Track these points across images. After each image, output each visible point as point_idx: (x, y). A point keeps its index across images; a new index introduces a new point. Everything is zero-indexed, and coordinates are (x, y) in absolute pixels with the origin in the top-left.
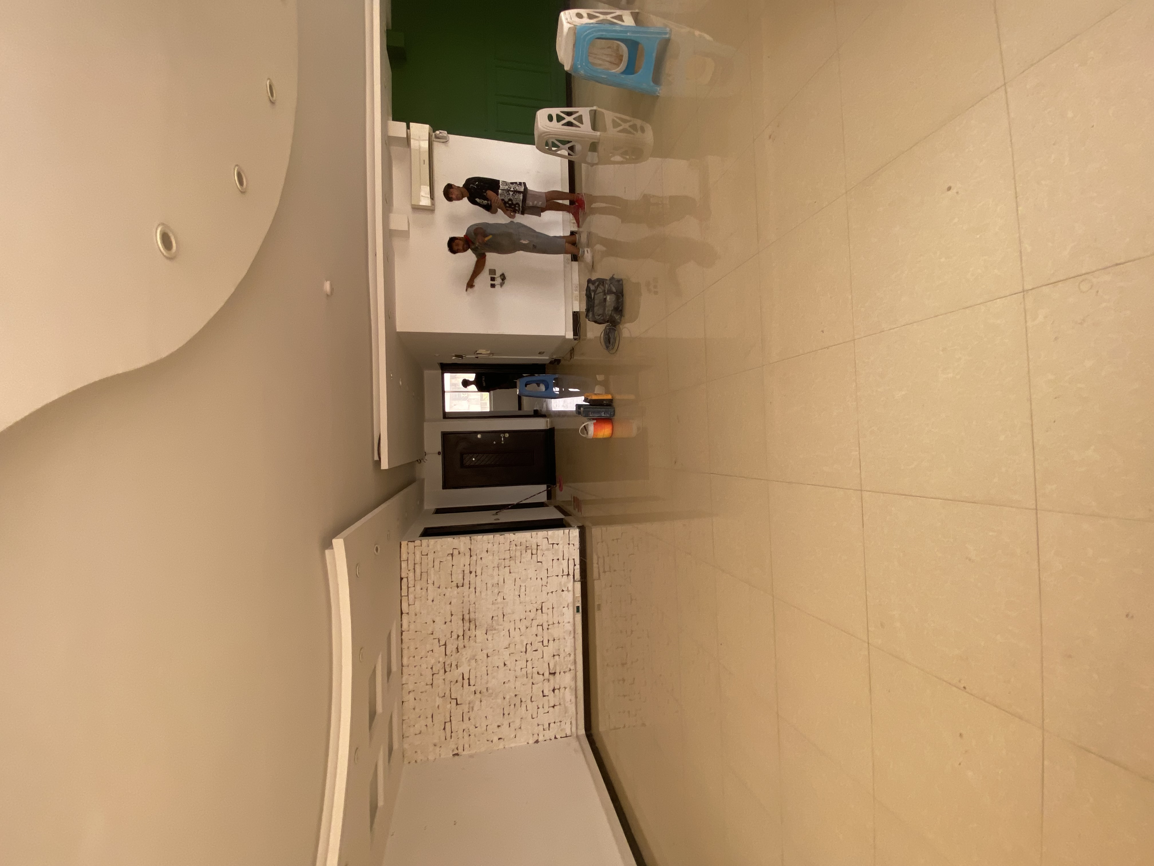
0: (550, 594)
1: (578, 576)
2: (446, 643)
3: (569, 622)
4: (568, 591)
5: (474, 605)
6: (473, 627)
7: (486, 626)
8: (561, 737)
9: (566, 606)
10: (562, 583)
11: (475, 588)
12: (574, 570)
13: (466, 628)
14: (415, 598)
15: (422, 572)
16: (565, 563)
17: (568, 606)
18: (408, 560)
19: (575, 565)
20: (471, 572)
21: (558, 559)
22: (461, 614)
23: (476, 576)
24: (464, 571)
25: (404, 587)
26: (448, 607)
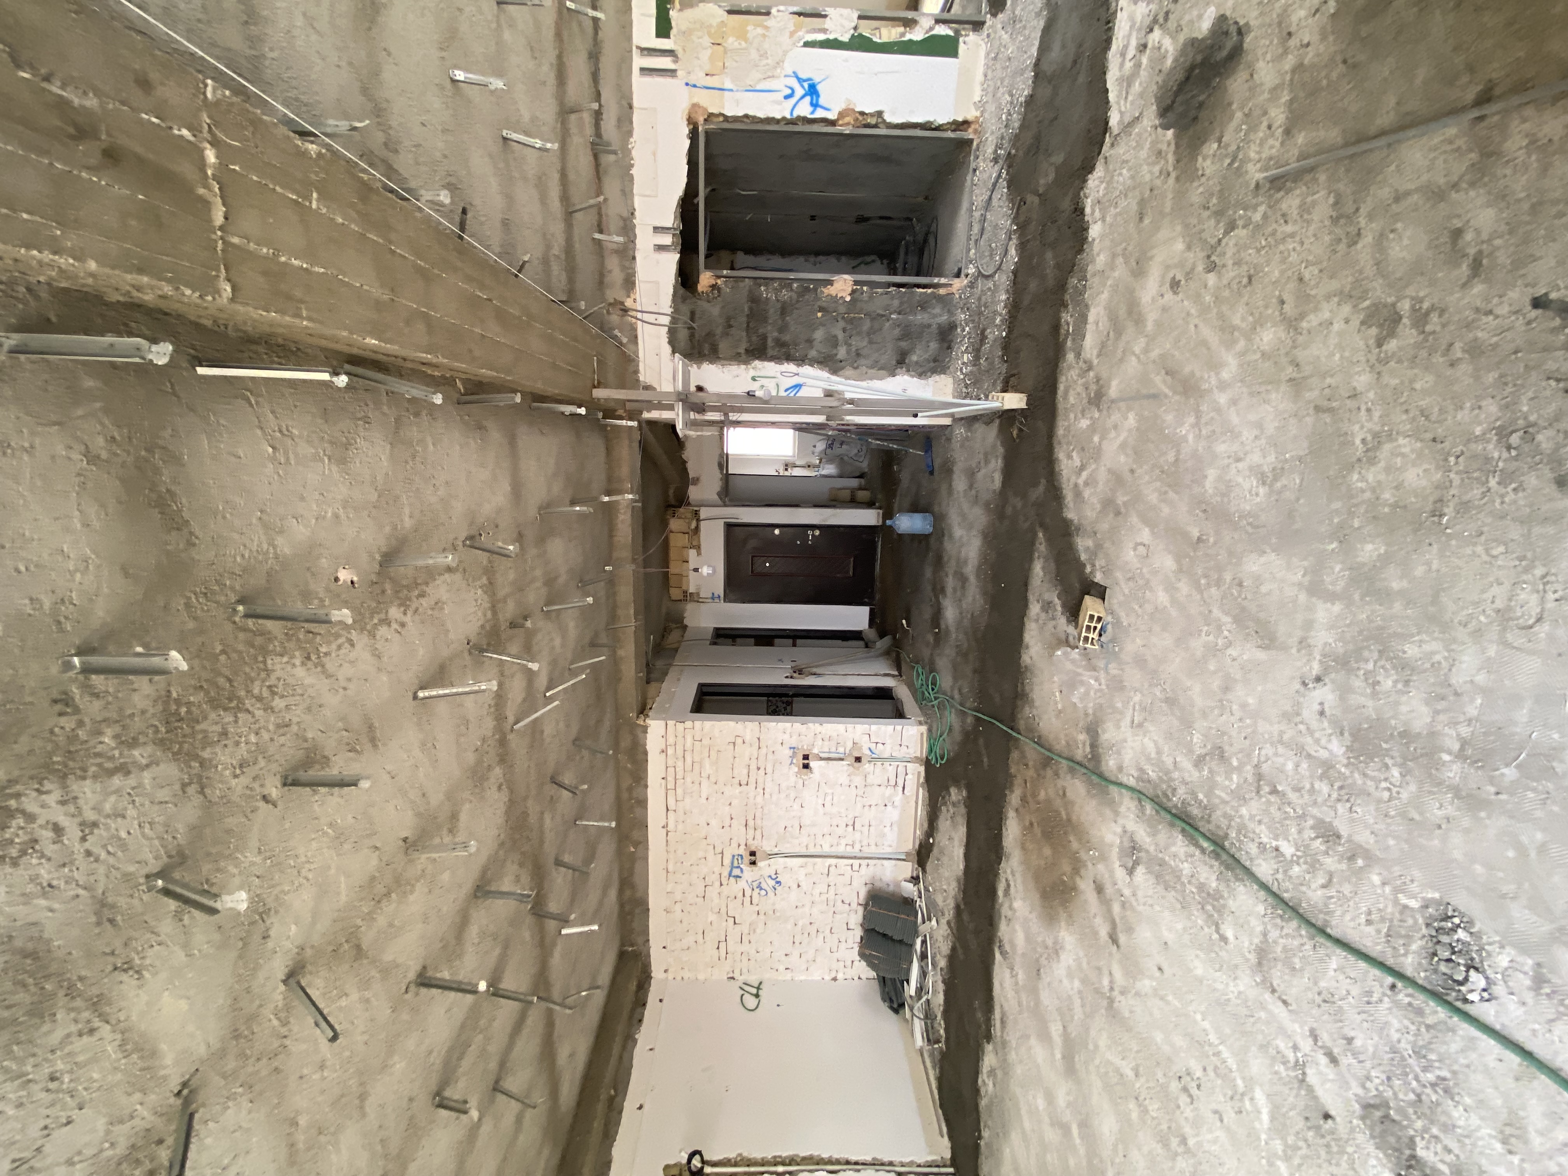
0: (867, 808)
3: (891, 846)
4: (894, 806)
5: (762, 809)
10: (886, 796)
11: (764, 789)
12: (905, 780)
14: (684, 793)
15: (694, 762)
16: (892, 770)
17: (891, 826)
18: (675, 745)
19: (906, 774)
20: (758, 768)
22: (744, 819)
23: (765, 774)
24: (749, 766)
25: (671, 778)
26: (727, 808)
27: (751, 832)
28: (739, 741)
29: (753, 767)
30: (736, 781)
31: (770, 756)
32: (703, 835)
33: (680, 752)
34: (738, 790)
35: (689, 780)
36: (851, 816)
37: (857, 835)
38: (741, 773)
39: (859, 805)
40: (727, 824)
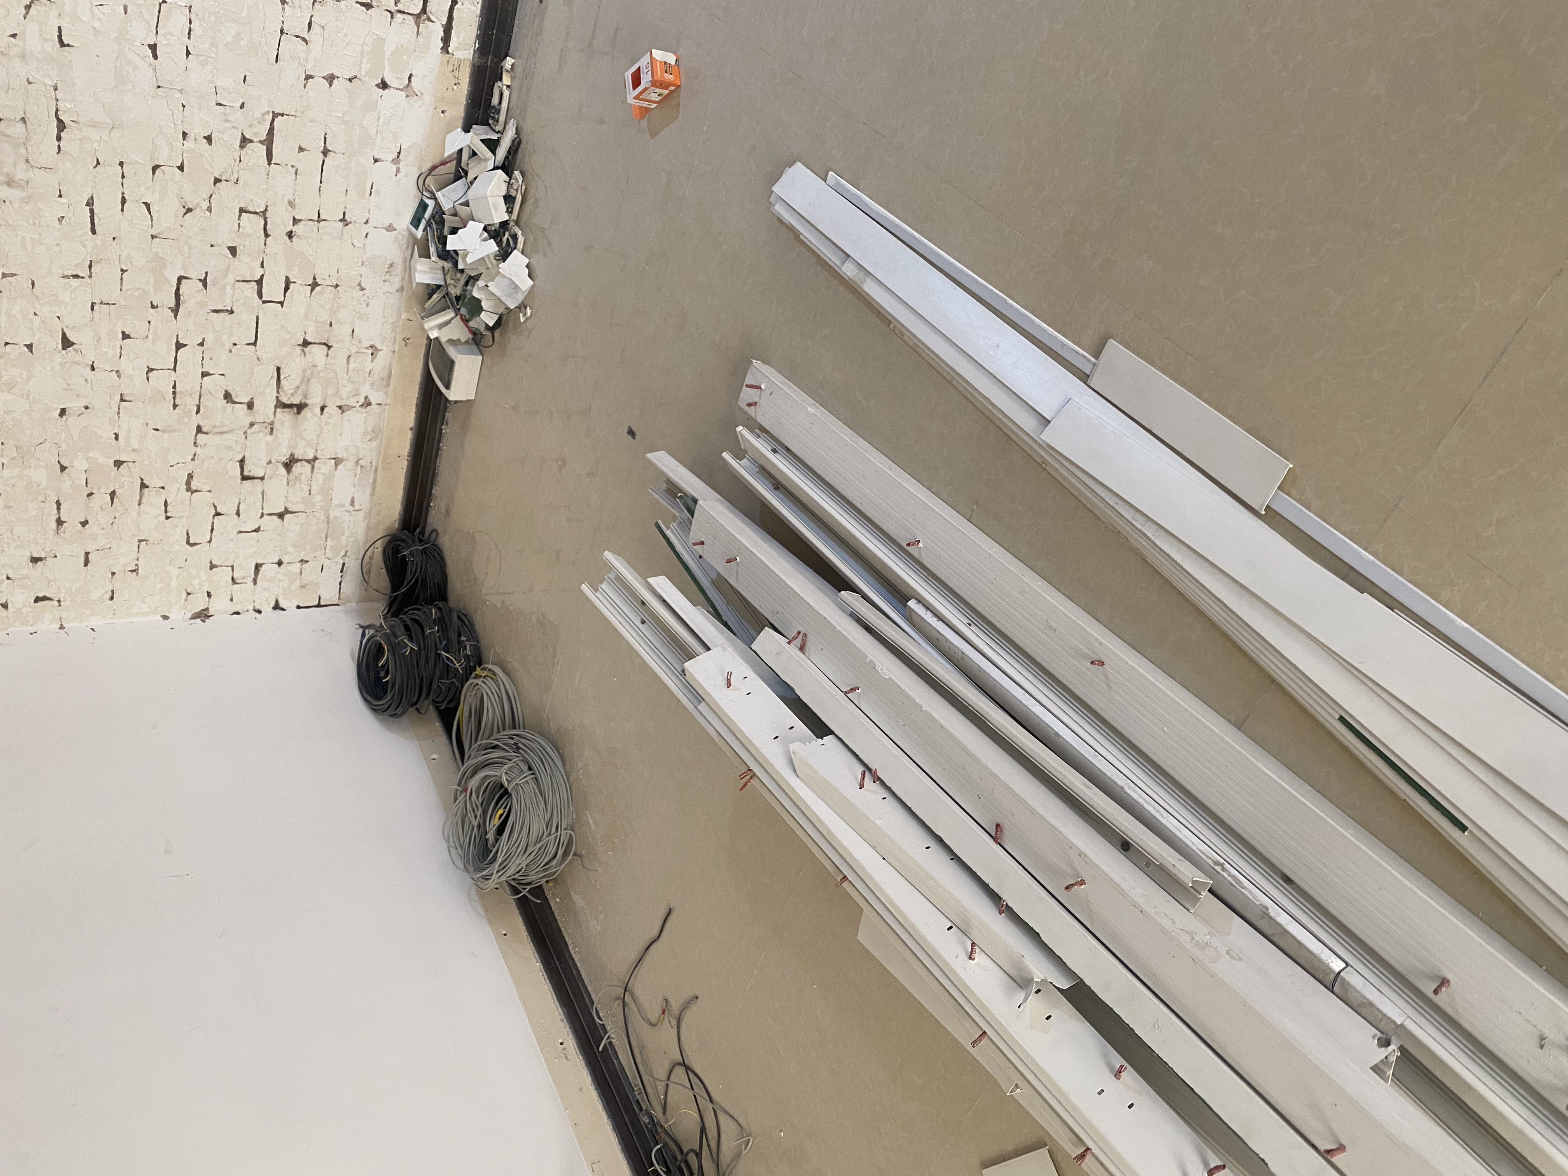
0: (318, 83)
4: (412, 83)
8: (299, 607)
10: (388, 50)
17: (397, 160)
36: (259, 109)
37: (282, 180)
39: (291, 72)
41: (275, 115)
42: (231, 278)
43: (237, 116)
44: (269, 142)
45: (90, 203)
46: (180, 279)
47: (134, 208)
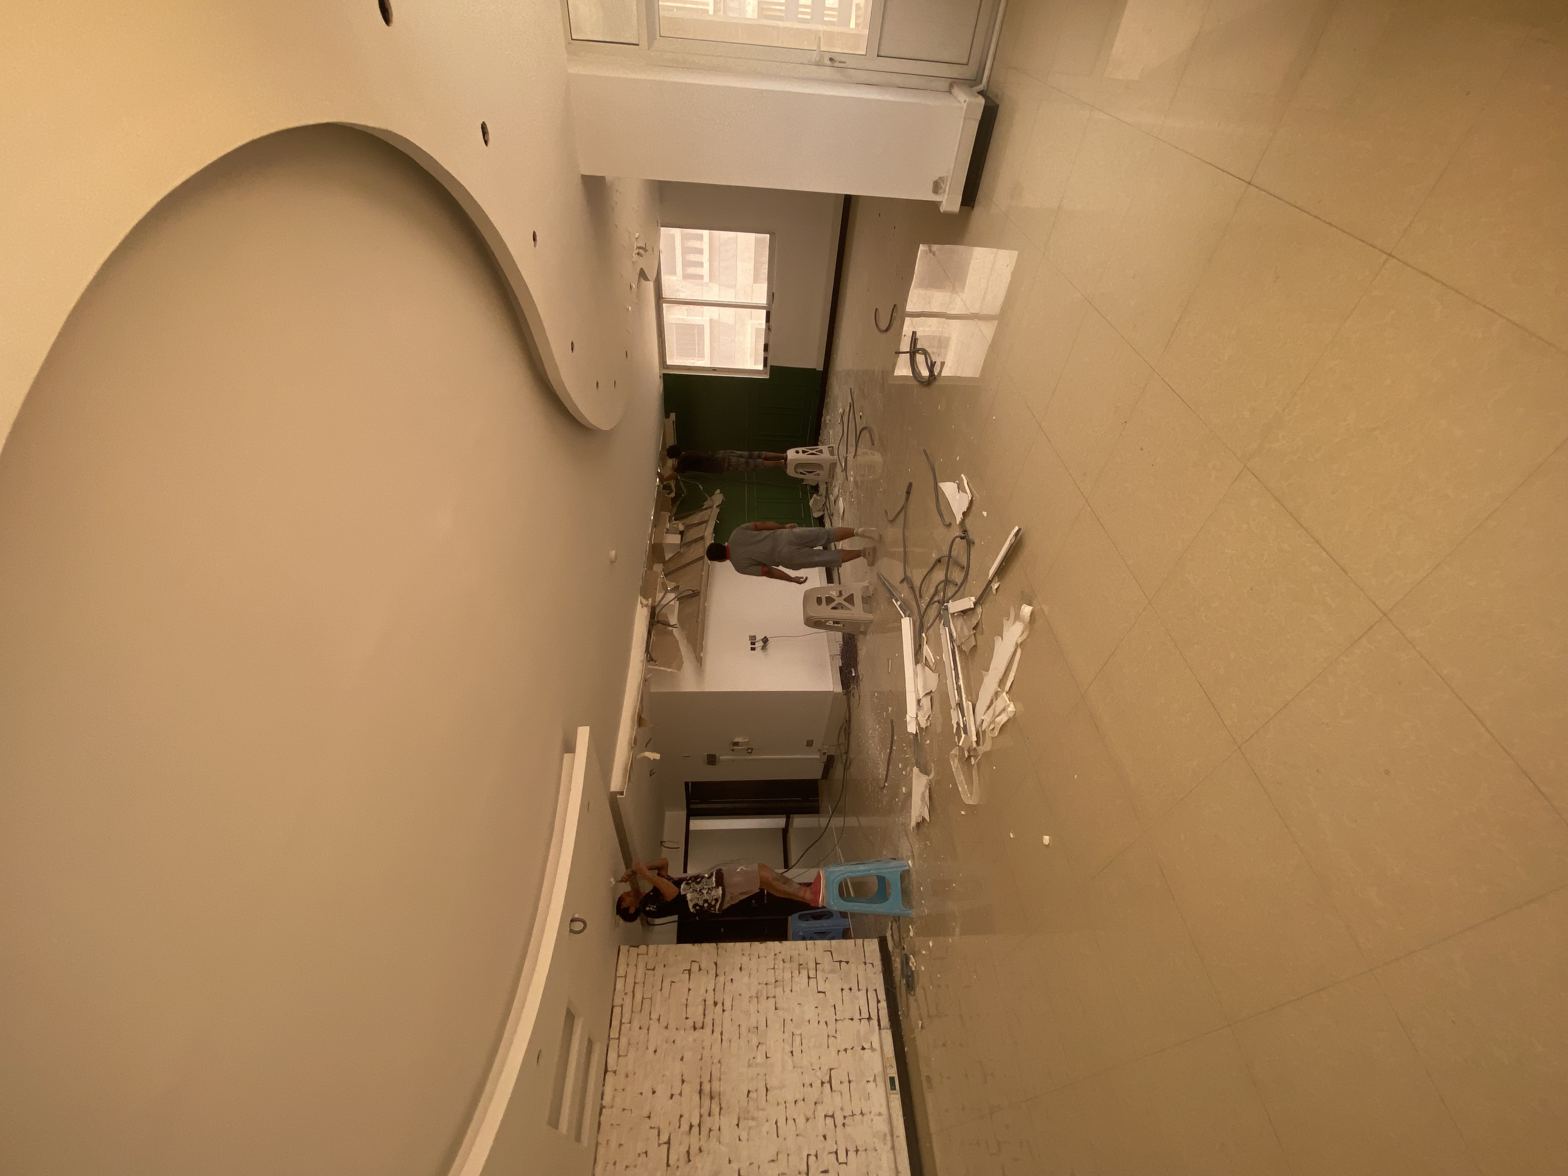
0: (842, 1053)
1: (885, 1021)
2: (669, 1139)
3: (880, 1114)
4: (872, 1049)
5: (719, 1064)
6: (716, 1109)
7: (737, 1110)
9: (871, 1079)
10: (862, 1033)
11: (722, 1034)
12: (878, 1010)
13: (705, 1111)
14: (629, 1044)
15: (645, 999)
16: (862, 995)
17: (875, 1080)
18: (625, 977)
19: (878, 1002)
20: (715, 1004)
21: (850, 989)
22: (698, 1081)
23: (724, 1011)
24: (705, 1001)
25: (616, 1023)
26: (678, 1063)
27: (706, 1102)
28: (695, 967)
29: (710, 1002)
30: (690, 1023)
31: (728, 983)
32: (646, 1114)
33: (629, 989)
34: (692, 1036)
35: (636, 1024)
36: (825, 1069)
37: (837, 1099)
38: (695, 1012)
40: (676, 1091)
41: (831, 1069)
42: (826, 1153)
43: (819, 1073)
44: (830, 1082)
45: (776, 1123)
46: (808, 1155)
47: (790, 1121)
